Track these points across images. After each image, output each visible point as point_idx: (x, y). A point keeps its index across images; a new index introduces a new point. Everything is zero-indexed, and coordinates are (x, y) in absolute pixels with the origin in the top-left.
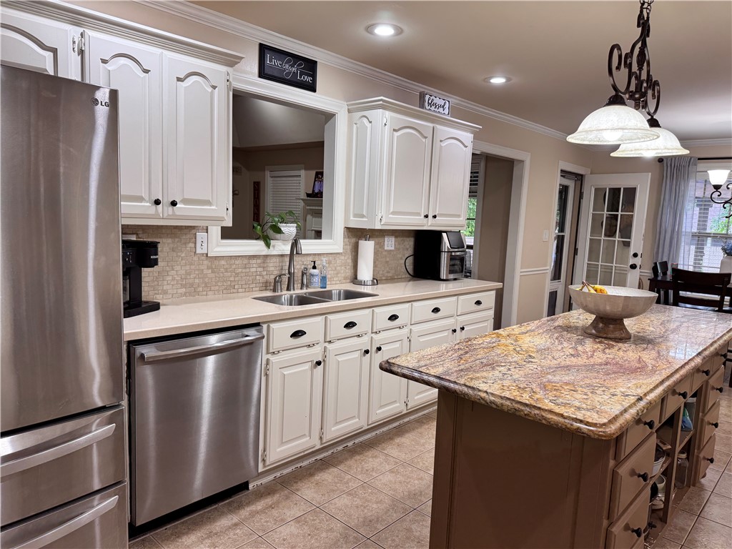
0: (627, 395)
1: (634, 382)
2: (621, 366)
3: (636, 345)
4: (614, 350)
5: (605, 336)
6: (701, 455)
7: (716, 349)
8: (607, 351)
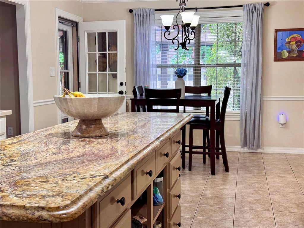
0: (95, 177)
1: (103, 165)
2: (96, 155)
3: (112, 139)
4: (92, 145)
5: (87, 135)
6: (172, 223)
7: (170, 135)
8: (87, 146)
